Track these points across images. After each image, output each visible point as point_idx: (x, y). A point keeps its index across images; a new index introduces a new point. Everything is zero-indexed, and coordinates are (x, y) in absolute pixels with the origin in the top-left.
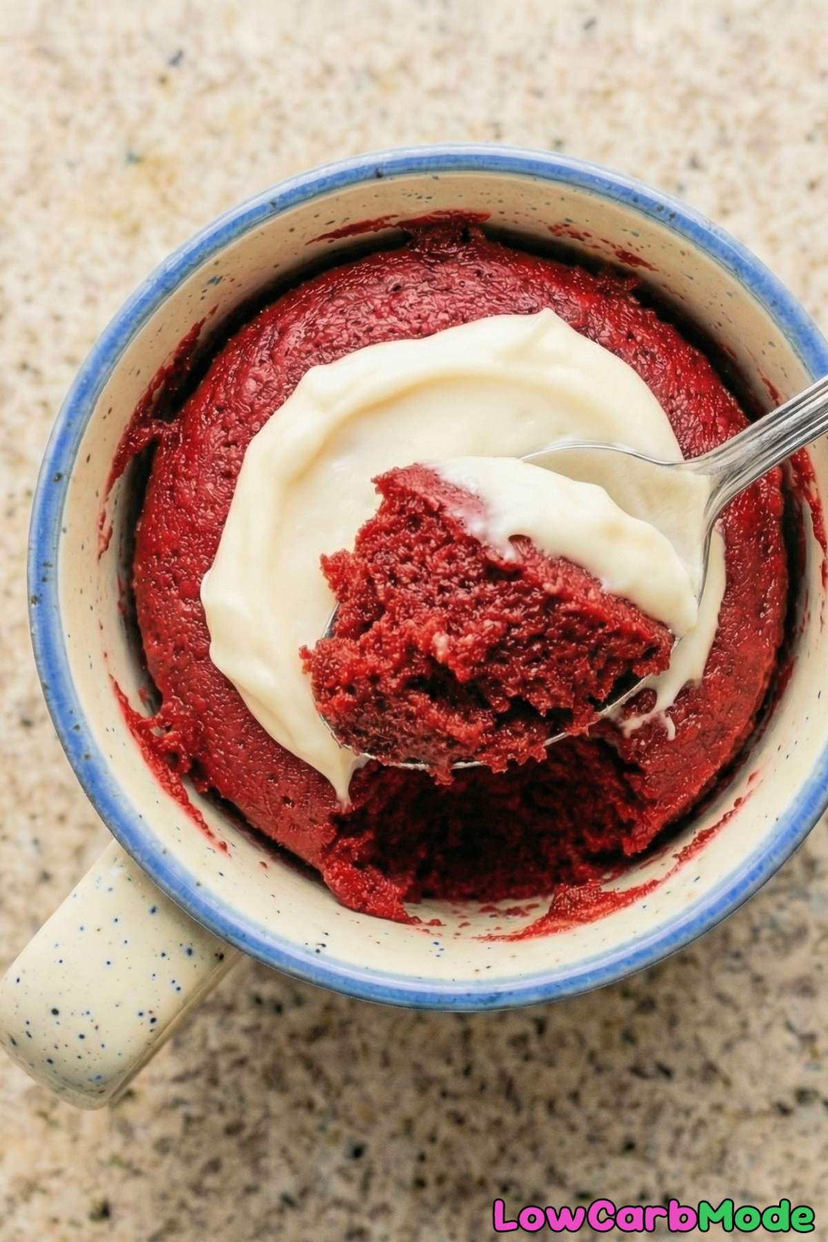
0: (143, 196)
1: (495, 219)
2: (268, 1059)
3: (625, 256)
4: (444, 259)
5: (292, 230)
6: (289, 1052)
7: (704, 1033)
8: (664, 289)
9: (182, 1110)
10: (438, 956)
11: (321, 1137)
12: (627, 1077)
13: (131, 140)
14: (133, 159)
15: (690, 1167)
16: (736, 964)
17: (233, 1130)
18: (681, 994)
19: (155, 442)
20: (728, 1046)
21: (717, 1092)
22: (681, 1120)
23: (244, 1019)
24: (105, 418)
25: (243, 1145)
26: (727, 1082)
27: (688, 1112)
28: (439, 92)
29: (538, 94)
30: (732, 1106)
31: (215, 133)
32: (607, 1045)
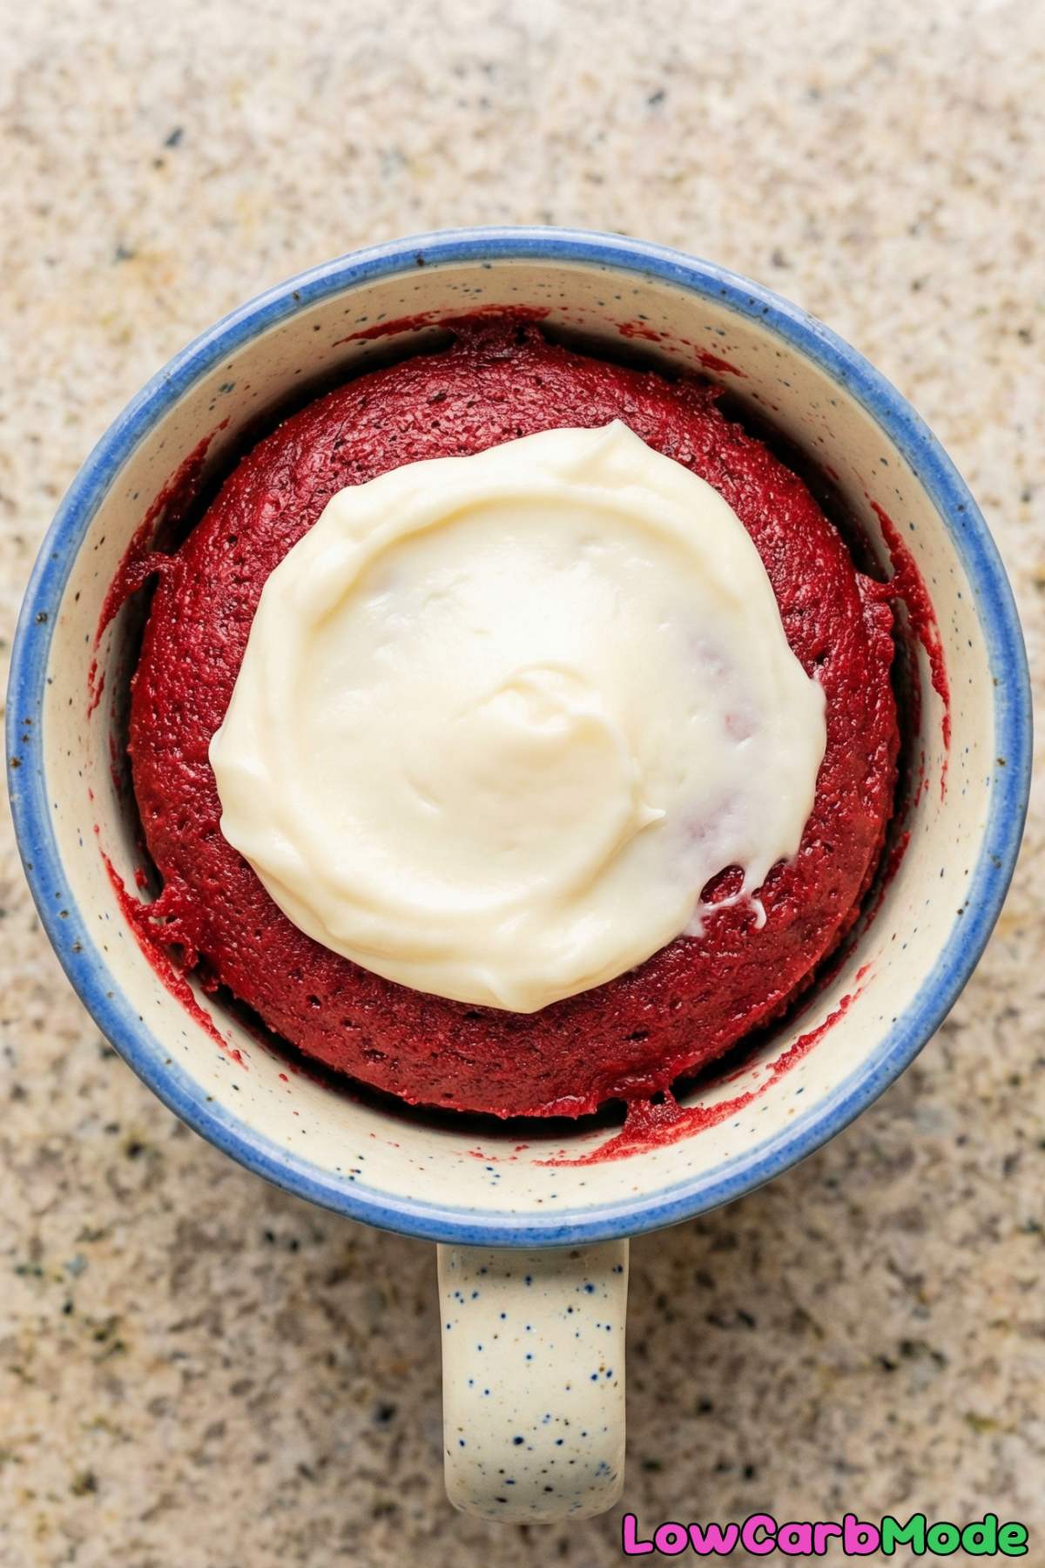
0: (134, 300)
1: (555, 318)
2: (281, 1305)
3: (708, 360)
4: (497, 363)
5: (317, 328)
6: (306, 1296)
7: (794, 1276)
8: (754, 399)
9: (181, 1364)
10: (494, 1184)
11: (344, 1396)
12: (702, 1327)
13: (121, 233)
14: (123, 255)
15: (777, 1432)
16: (831, 1194)
17: (238, 1389)
18: (767, 1231)
19: (155, 579)
20: (820, 1290)
21: (808, 1346)
22: (765, 1376)
23: (253, 1257)
24: (96, 548)
25: (253, 1406)
26: (820, 1333)
27: (774, 1367)
28: (481, 177)
29: (596, 180)
30: (826, 1360)
31: (219, 224)
32: (679, 1290)
